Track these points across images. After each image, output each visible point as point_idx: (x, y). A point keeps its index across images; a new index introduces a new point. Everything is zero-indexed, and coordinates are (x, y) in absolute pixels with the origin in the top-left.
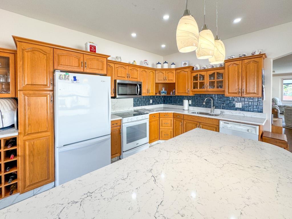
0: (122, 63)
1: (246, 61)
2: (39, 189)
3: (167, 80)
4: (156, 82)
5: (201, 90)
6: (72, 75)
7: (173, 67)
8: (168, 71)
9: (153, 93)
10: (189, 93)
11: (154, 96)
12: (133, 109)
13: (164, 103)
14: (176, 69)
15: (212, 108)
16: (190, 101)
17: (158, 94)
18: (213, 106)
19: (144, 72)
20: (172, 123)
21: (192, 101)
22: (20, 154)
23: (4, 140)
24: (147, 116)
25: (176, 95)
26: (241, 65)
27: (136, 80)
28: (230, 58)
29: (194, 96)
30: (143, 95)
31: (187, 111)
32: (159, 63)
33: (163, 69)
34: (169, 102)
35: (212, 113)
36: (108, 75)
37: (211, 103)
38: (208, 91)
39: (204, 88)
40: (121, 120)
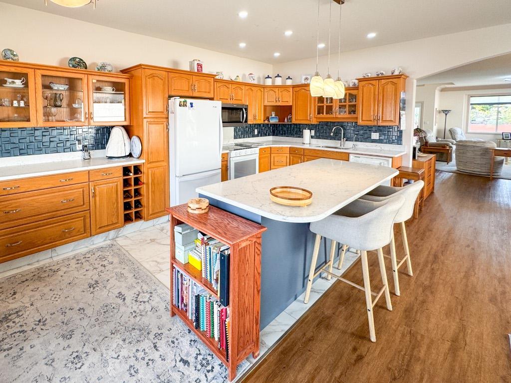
0: (224, 80)
1: (383, 81)
2: (157, 219)
3: (280, 102)
4: (265, 104)
5: (328, 116)
6: (189, 101)
7: (289, 82)
8: (282, 89)
9: (261, 120)
10: (312, 120)
11: (259, 125)
12: (233, 143)
13: (273, 135)
14: (294, 87)
15: (342, 140)
16: (313, 132)
17: (266, 122)
18: (344, 137)
19: (250, 91)
20: (288, 161)
21: (315, 132)
22: (145, 182)
23: (134, 166)
24: (257, 150)
25: (293, 123)
26: (378, 86)
27: (240, 102)
28: (364, 75)
29: (319, 125)
30: (249, 122)
31: (308, 145)
32: (268, 77)
33: (274, 87)
34: (281, 133)
35: (342, 147)
36: (215, 99)
37: (341, 133)
38: (337, 118)
39: (332, 114)
40: (228, 153)
